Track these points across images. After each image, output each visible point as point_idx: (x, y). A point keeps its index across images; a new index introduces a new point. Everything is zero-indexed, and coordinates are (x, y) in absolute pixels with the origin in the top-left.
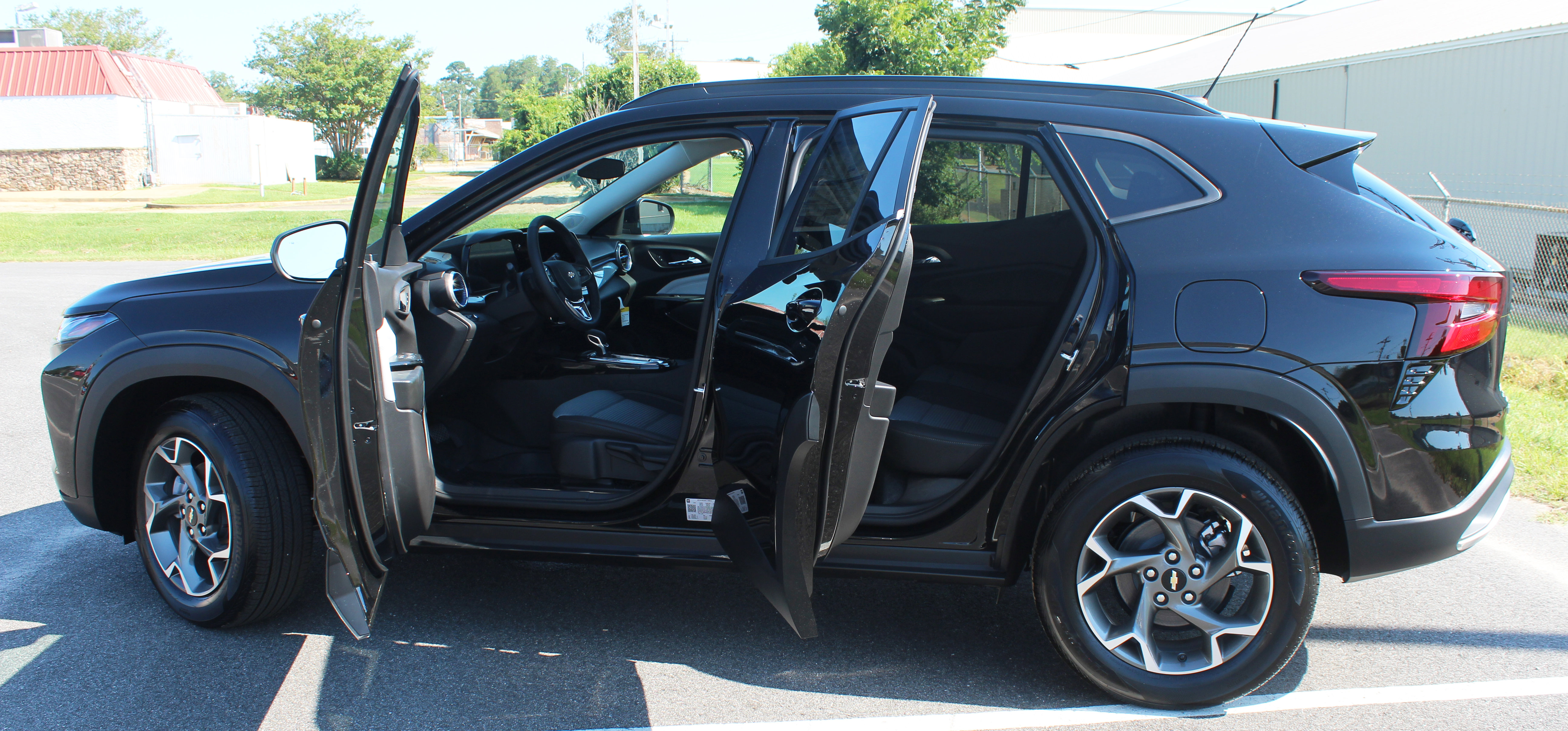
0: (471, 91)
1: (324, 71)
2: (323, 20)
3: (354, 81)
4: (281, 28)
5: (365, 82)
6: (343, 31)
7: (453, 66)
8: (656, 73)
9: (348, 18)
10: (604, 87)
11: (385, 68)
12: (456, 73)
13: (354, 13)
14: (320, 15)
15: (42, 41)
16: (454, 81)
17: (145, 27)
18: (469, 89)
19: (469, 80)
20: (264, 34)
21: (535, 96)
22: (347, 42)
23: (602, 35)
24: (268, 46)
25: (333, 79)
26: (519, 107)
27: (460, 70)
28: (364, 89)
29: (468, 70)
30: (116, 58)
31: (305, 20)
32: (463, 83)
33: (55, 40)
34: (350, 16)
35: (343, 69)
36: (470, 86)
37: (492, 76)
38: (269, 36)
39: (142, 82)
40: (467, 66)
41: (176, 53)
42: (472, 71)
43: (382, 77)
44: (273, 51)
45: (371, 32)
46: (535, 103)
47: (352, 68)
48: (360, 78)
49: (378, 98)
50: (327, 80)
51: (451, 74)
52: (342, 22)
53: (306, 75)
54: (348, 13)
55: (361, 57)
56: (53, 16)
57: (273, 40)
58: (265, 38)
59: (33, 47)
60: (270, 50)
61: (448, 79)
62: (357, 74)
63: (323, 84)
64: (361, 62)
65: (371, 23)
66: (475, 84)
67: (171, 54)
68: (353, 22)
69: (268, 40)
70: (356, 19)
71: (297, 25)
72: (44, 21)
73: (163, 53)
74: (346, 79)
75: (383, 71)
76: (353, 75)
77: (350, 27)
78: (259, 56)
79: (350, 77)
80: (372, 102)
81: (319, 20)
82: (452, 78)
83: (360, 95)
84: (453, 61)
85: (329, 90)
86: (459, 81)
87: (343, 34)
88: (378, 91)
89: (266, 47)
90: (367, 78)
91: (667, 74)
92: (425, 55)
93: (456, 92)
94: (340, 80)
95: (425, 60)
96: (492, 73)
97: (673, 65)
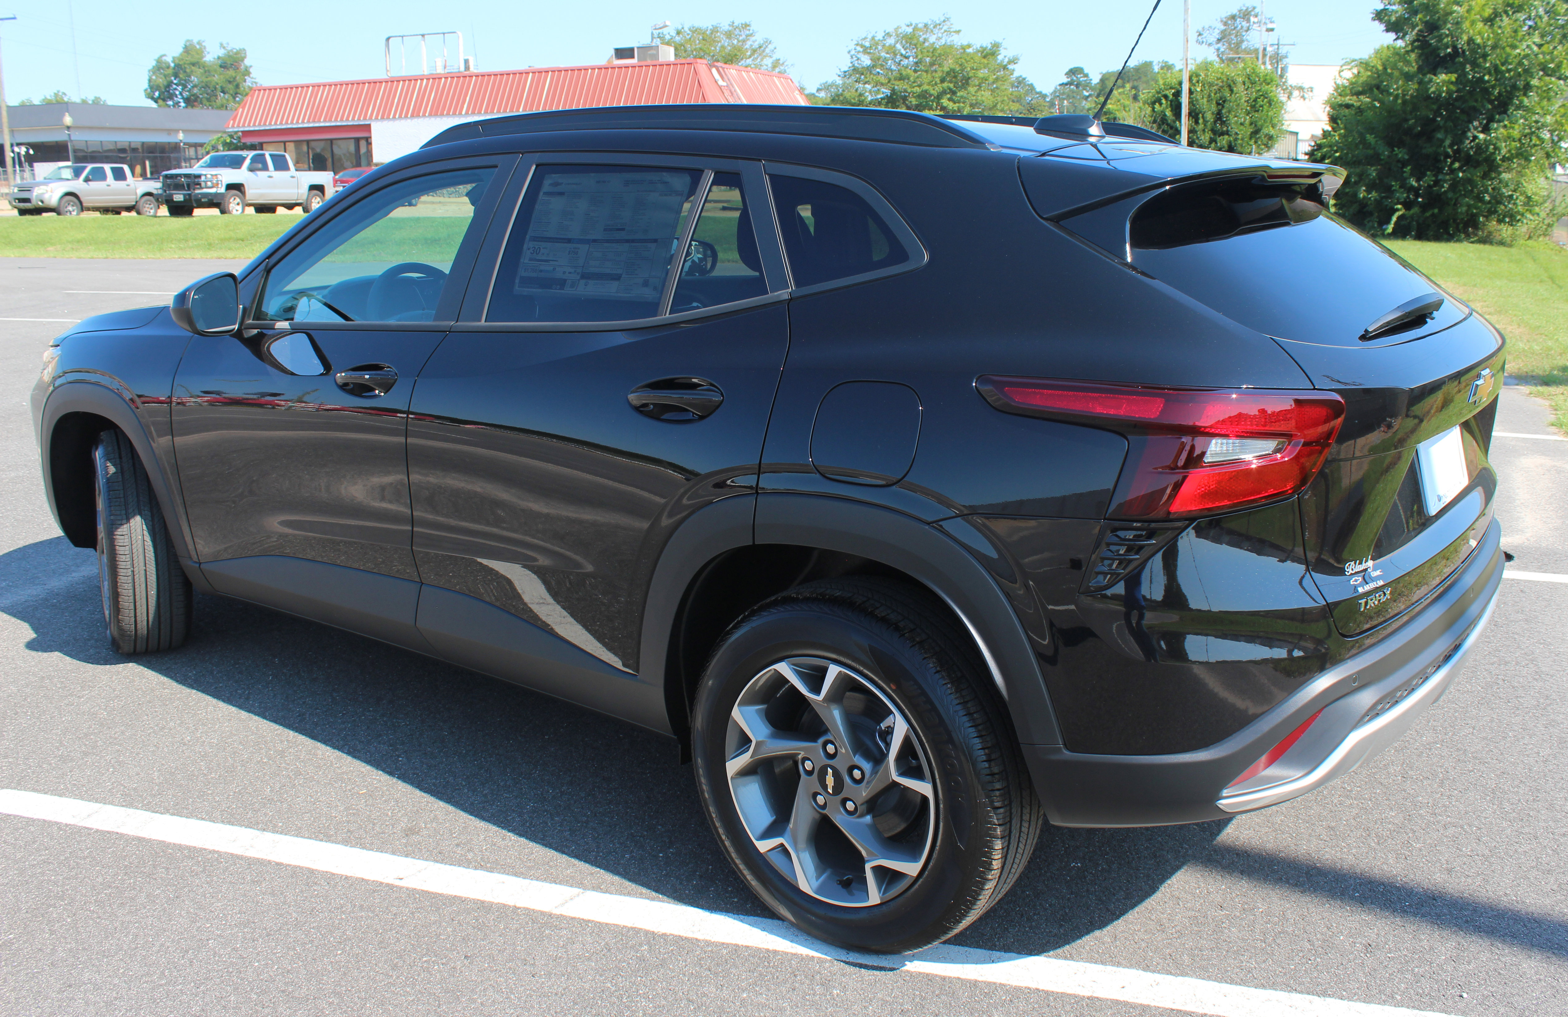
0: (1088, 97)
1: (912, 79)
2: (914, 29)
3: (939, 88)
4: (873, 38)
5: (950, 89)
6: (932, 39)
7: (1073, 72)
8: (1228, 79)
9: (938, 27)
10: (1173, 95)
11: (971, 75)
12: (1075, 78)
13: (944, 21)
14: (911, 25)
15: (656, 56)
16: (1072, 87)
17: (753, 38)
18: (1086, 94)
19: (1087, 85)
20: (857, 45)
21: (1127, 103)
22: (935, 49)
23: (1213, 39)
24: (860, 55)
25: (919, 86)
26: (1111, 113)
27: (1079, 76)
28: (948, 96)
29: (1086, 75)
30: (714, 71)
31: (896, 29)
32: (1081, 88)
33: (668, 54)
34: (940, 25)
35: (929, 76)
36: (1087, 91)
37: (1107, 82)
38: (862, 46)
39: (735, 91)
40: (1086, 72)
41: (781, 62)
42: (1091, 76)
43: (968, 84)
44: (866, 61)
45: (958, 41)
46: (1127, 109)
47: (938, 75)
48: (945, 85)
49: (962, 105)
50: (913, 87)
51: (1069, 80)
52: (932, 31)
53: (894, 82)
54: (938, 22)
55: (949, 64)
56: (678, 33)
57: (866, 51)
58: (859, 49)
59: (649, 62)
60: (862, 59)
61: (1066, 84)
62: (943, 81)
63: (909, 90)
64: (946, 69)
65: (958, 32)
66: (1092, 89)
67: (776, 64)
68: (942, 31)
69: (861, 50)
70: (945, 28)
71: (888, 35)
72: (670, 37)
73: (768, 62)
74: (933, 86)
75: (969, 78)
76: (938, 82)
77: (940, 35)
78: (854, 66)
79: (936, 84)
80: (956, 109)
81: (910, 30)
82: (1070, 83)
83: (945, 102)
84: (1072, 66)
85: (914, 97)
86: (1077, 86)
87: (931, 42)
88: (962, 97)
89: (859, 56)
90: (951, 86)
91: (1240, 80)
92: (1010, 62)
93: (1074, 97)
94: (925, 87)
95: (1010, 67)
96: (1107, 79)
97: (1248, 70)
